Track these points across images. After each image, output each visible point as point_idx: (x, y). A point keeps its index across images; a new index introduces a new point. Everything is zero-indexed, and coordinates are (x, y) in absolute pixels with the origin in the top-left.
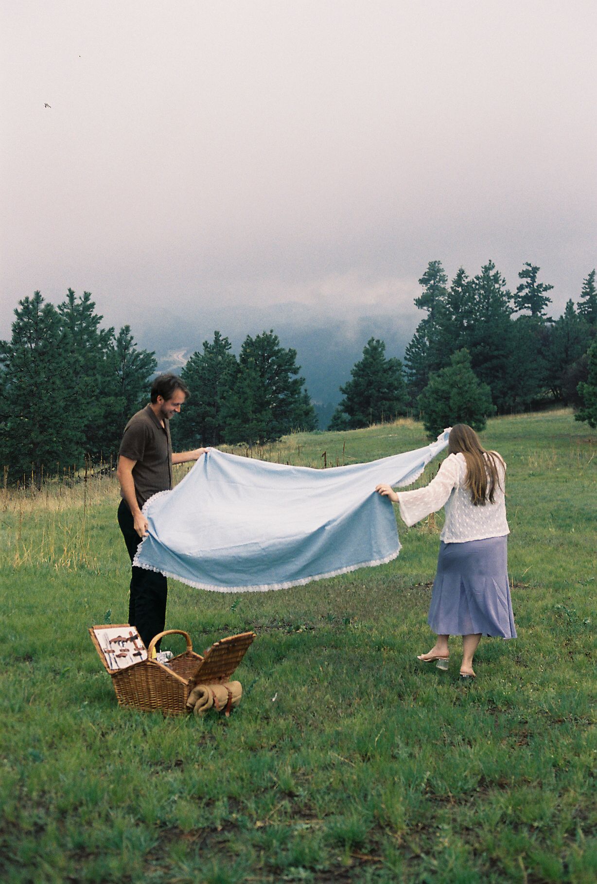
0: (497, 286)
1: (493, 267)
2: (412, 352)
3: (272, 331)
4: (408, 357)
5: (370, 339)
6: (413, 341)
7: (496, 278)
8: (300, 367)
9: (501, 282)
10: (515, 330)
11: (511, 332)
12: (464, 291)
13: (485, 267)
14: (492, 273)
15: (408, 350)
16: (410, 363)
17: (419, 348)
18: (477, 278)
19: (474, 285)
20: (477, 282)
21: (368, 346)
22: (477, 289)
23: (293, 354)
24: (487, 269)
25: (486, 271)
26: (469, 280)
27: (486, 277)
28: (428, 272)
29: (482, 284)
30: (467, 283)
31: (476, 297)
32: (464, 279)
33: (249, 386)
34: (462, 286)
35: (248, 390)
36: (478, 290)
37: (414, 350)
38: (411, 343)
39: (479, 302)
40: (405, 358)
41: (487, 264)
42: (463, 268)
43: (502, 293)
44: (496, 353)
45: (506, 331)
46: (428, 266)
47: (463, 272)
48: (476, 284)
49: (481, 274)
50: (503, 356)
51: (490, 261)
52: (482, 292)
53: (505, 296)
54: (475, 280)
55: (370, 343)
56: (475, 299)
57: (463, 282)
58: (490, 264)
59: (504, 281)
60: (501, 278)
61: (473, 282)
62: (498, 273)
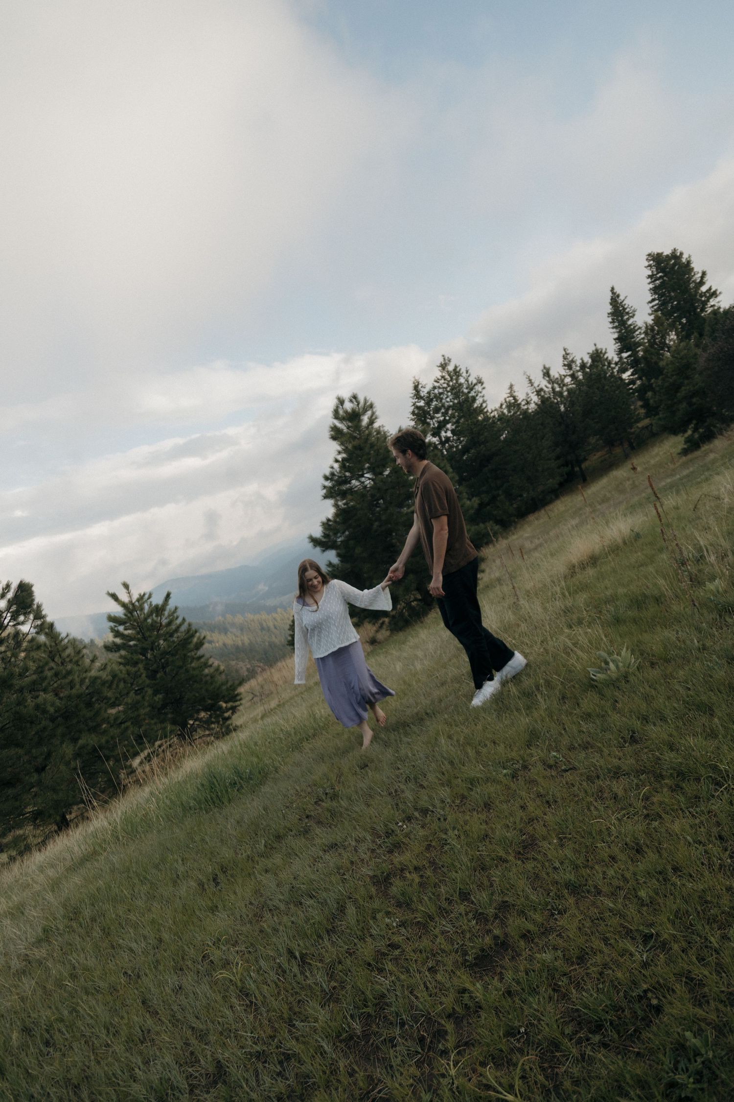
1: (450, 361)
7: (456, 373)
9: (464, 374)
12: (428, 403)
14: (451, 368)
19: (436, 391)
20: (439, 385)
24: (443, 366)
25: (444, 369)
26: (429, 387)
27: (446, 375)
30: (428, 392)
32: (422, 389)
34: (423, 398)
41: (441, 360)
42: (417, 378)
47: (418, 383)
48: (439, 388)
49: (439, 375)
51: (443, 356)
54: (436, 384)
57: (422, 394)
58: (444, 359)
59: (467, 372)
60: (463, 371)
61: (434, 388)
62: (456, 367)
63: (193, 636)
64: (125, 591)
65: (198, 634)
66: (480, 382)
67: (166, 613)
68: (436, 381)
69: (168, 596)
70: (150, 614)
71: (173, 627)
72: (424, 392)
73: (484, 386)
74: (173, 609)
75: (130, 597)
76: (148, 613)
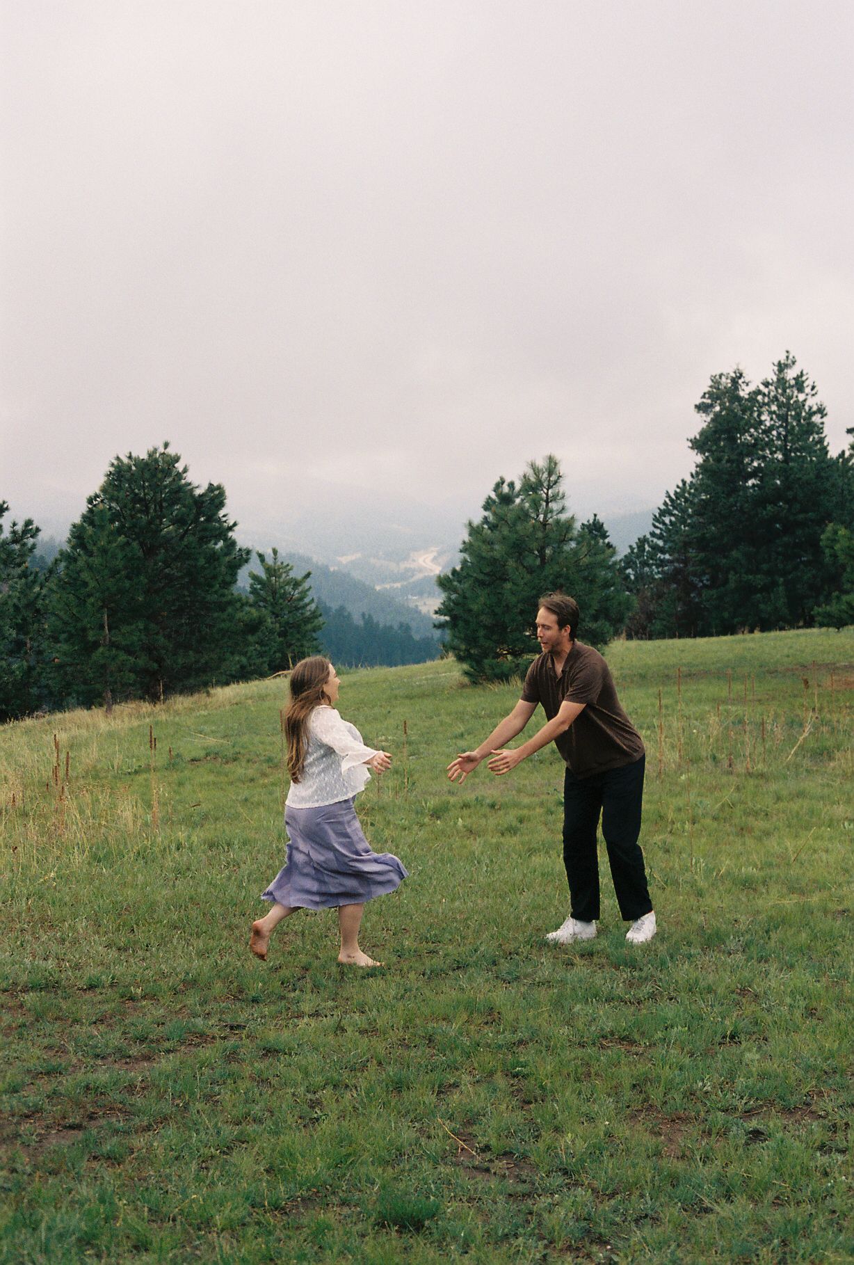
0: (801, 397)
1: (794, 363)
2: (664, 524)
3: (166, 445)
4: (658, 531)
5: (498, 479)
6: (665, 504)
7: (799, 384)
8: (235, 524)
9: (808, 390)
10: (836, 475)
11: (827, 479)
13: (779, 363)
14: (791, 374)
15: (656, 519)
16: (661, 543)
17: (674, 515)
18: (766, 384)
19: (760, 398)
20: (766, 391)
21: (493, 495)
22: (764, 404)
23: (216, 497)
24: (782, 367)
25: (781, 371)
26: (752, 388)
27: (781, 382)
28: (709, 393)
29: (772, 394)
30: (749, 394)
31: (763, 418)
32: (744, 386)
33: (90, 567)
34: (739, 399)
35: (85, 576)
36: (768, 404)
37: (667, 520)
38: (663, 507)
39: (771, 428)
40: (653, 534)
41: (782, 357)
42: (741, 368)
43: (810, 408)
44: (801, 516)
45: (818, 476)
46: (710, 383)
47: (741, 375)
48: (764, 395)
49: (772, 377)
50: (812, 521)
52: (774, 408)
53: (815, 413)
54: (762, 388)
55: (498, 486)
56: (761, 422)
57: (742, 394)
58: (787, 357)
59: (813, 388)
60: (808, 383)
61: (759, 392)
62: (802, 374)
63: (316, 617)
64: (272, 555)
65: (320, 619)
66: (821, 411)
67: (300, 589)
68: (763, 384)
69: (308, 575)
70: (288, 583)
71: (301, 604)
72: (744, 392)
73: (824, 420)
74: (307, 588)
75: (275, 563)
76: (284, 582)
